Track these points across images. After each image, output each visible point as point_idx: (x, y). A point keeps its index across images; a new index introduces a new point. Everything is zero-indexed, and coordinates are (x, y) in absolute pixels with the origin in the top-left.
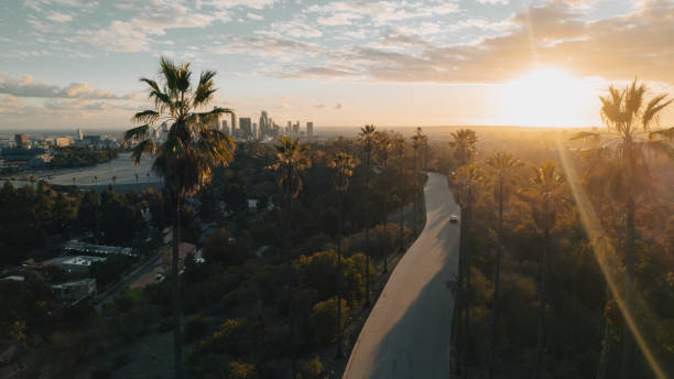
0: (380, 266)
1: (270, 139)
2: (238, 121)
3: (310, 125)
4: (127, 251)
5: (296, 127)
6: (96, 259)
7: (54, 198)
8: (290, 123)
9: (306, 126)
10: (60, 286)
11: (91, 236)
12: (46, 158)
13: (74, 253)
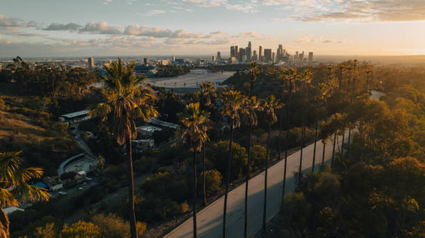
1: (283, 63)
2: (263, 51)
3: (311, 54)
5: (302, 55)
6: (157, 129)
9: (308, 54)
10: (137, 141)
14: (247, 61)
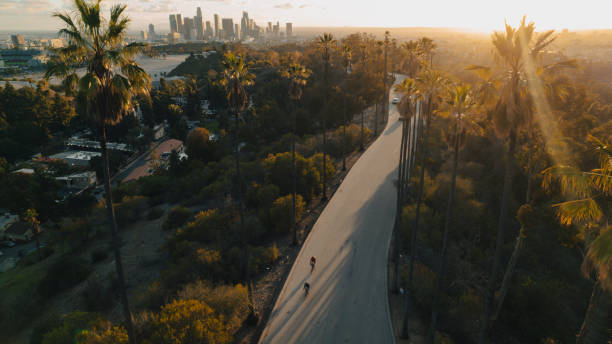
0: (340, 165)
1: (251, 39)
2: (220, 22)
3: (289, 25)
4: (122, 147)
5: (276, 27)
6: (95, 154)
7: (53, 99)
8: (270, 24)
9: (285, 26)
10: (66, 178)
11: (89, 133)
12: (43, 59)
13: (76, 149)
14: (198, 38)
